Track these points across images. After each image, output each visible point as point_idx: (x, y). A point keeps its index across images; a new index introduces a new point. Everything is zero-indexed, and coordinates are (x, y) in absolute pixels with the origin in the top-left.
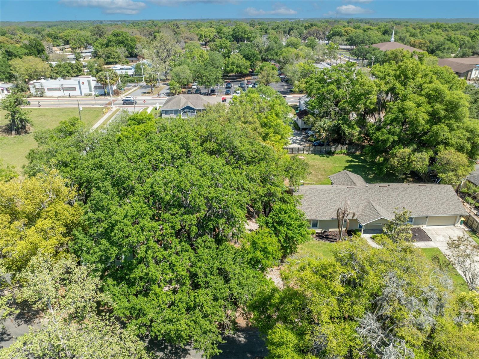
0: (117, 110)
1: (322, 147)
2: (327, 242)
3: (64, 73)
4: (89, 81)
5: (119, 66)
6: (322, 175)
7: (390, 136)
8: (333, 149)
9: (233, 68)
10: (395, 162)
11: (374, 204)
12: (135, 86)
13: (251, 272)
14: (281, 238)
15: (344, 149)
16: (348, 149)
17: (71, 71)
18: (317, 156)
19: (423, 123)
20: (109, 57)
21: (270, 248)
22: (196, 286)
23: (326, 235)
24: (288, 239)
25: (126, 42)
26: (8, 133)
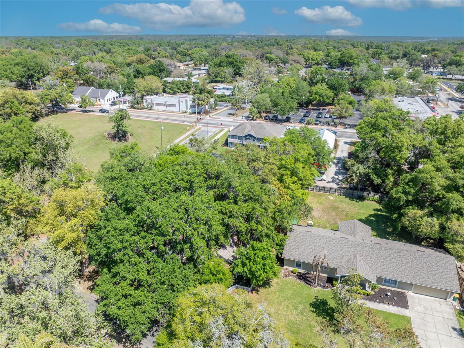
0: (199, 129)
1: (354, 191)
2: (303, 283)
3: (176, 89)
4: (186, 101)
5: (222, 86)
7: (403, 195)
8: (365, 194)
9: (316, 97)
10: (405, 221)
11: (359, 258)
12: (227, 106)
15: (377, 197)
16: (381, 197)
17: (182, 88)
18: (348, 199)
19: (438, 188)
20: (216, 77)
23: (306, 277)
25: (235, 63)
26: (113, 139)
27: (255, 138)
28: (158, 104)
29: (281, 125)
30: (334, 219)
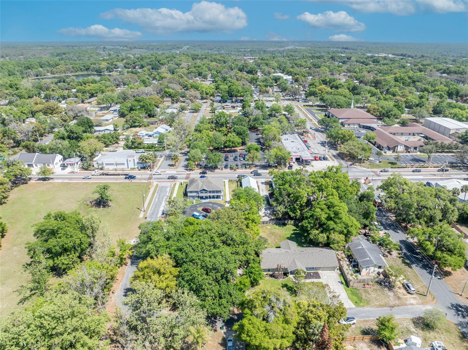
0: (157, 185)
1: (280, 221)
2: (273, 279)
4: (134, 160)
5: (143, 131)
6: (278, 240)
8: (286, 222)
10: (311, 237)
11: (296, 261)
12: (161, 156)
13: (239, 292)
14: (252, 279)
15: (292, 222)
16: (295, 222)
18: (277, 227)
19: (324, 219)
20: (135, 122)
21: (246, 284)
22: (221, 298)
23: (274, 275)
24: (255, 279)
25: (146, 106)
26: (98, 207)
27: (207, 191)
28: (107, 164)
29: (214, 172)
30: (275, 240)
